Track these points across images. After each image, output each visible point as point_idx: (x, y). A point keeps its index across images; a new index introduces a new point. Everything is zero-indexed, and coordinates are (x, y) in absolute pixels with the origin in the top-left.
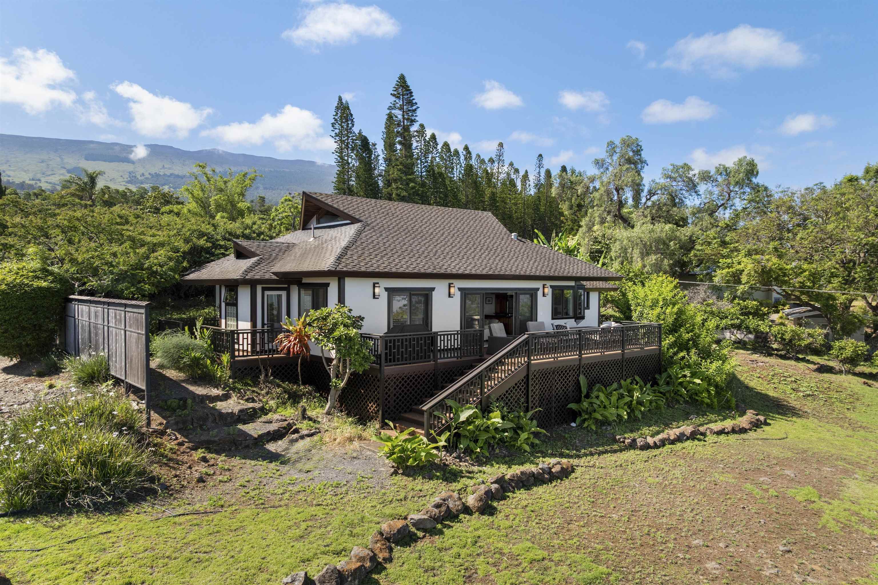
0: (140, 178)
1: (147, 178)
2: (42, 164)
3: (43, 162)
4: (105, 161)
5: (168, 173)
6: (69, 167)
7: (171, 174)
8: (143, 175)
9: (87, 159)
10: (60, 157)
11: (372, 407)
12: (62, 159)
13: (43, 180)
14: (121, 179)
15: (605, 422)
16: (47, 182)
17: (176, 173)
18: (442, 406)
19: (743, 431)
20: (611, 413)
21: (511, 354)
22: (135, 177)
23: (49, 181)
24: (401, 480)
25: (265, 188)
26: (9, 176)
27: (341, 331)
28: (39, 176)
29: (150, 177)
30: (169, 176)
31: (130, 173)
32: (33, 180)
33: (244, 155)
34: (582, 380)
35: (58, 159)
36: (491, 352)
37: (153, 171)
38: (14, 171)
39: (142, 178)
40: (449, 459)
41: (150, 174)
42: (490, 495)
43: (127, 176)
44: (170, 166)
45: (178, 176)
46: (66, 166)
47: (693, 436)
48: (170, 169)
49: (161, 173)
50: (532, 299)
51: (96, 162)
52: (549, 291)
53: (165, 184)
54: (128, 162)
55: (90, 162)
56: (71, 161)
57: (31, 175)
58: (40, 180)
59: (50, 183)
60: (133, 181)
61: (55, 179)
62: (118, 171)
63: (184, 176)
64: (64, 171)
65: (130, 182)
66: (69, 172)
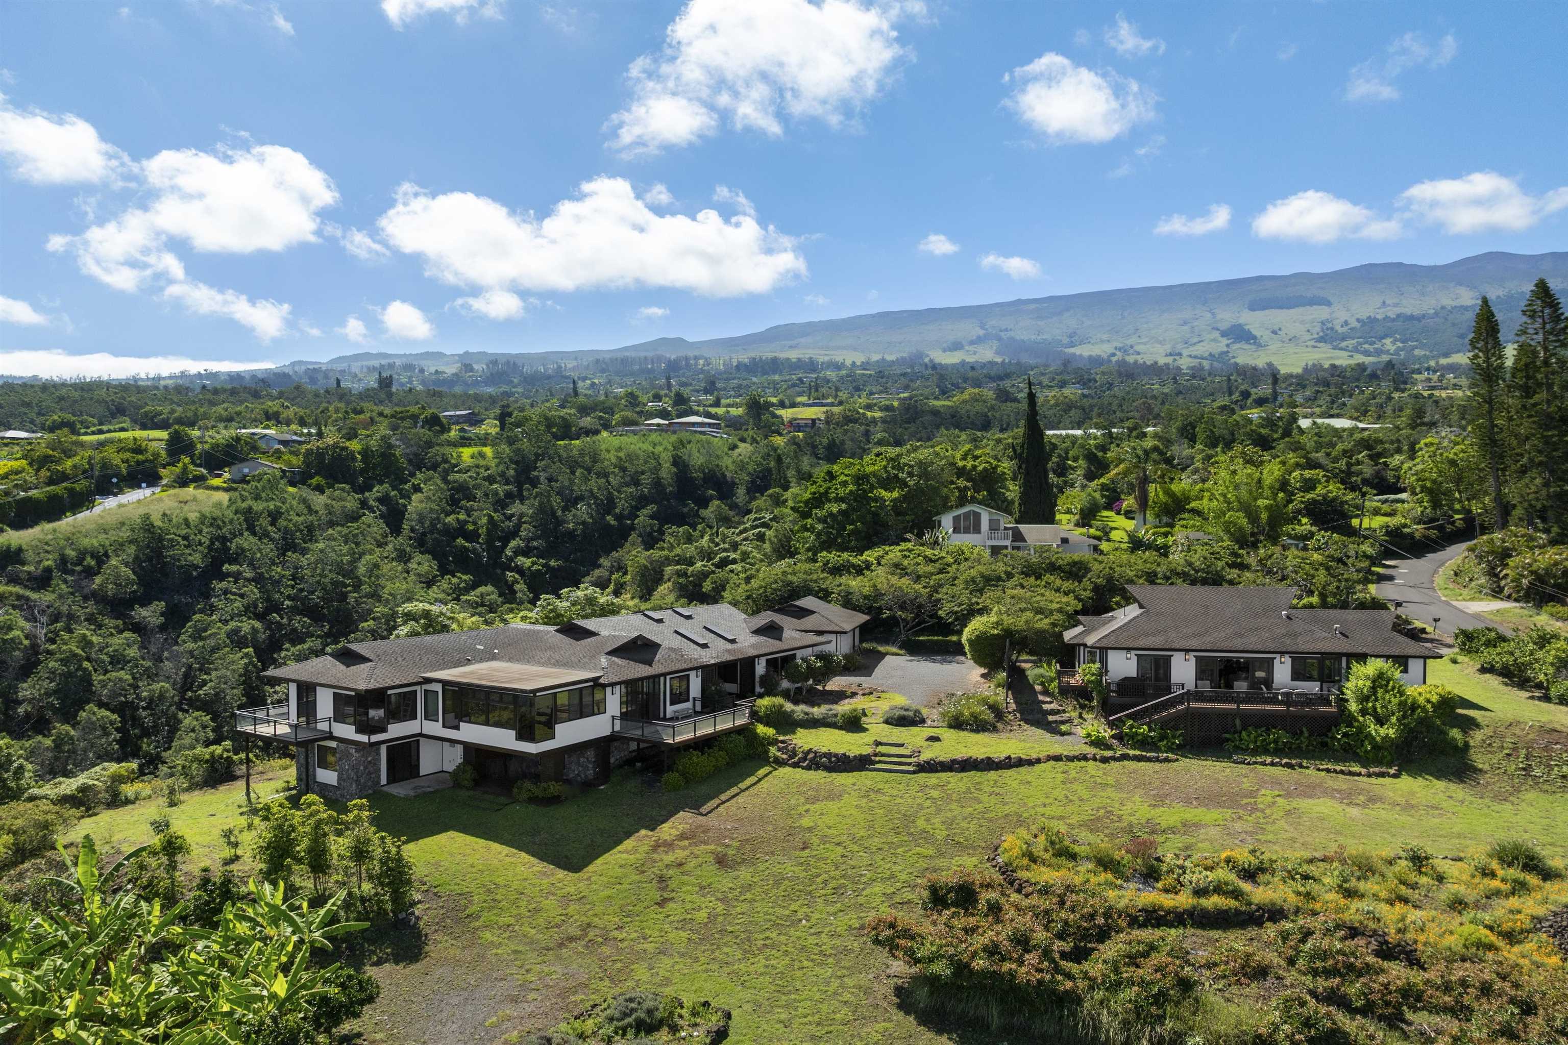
0: (1340, 330)
1: (1352, 329)
2: (1185, 328)
3: (1185, 323)
4: (1281, 308)
5: (1393, 313)
6: (1224, 326)
7: (1399, 316)
8: (1346, 323)
9: (1252, 308)
10: (1210, 311)
12: (1213, 314)
13: (1185, 353)
14: (1308, 336)
16: (1190, 356)
17: (1408, 311)
18: (1119, 718)
20: (1242, 743)
22: (1332, 329)
23: (1194, 353)
24: (1082, 743)
26: (1138, 353)
28: (1179, 347)
29: (1358, 325)
30: (1394, 320)
31: (1323, 324)
32: (1171, 355)
33: (1554, 254)
34: (1238, 722)
35: (1209, 315)
37: (1365, 313)
38: (1145, 344)
39: (1345, 329)
40: (1110, 741)
41: (1358, 320)
42: (1116, 757)
43: (1317, 329)
44: (1396, 301)
45: (1412, 318)
46: (1219, 325)
48: (1396, 305)
49: (1379, 317)
50: (1268, 665)
51: (1267, 312)
52: (1287, 660)
53: (1385, 336)
54: (1320, 304)
55: (1257, 312)
56: (1228, 316)
57: (1168, 348)
58: (1180, 354)
59: (1196, 357)
60: (1328, 336)
61: (1202, 349)
62: (1302, 322)
63: (1424, 316)
64: (1216, 334)
65: (1321, 340)
66: (1224, 334)
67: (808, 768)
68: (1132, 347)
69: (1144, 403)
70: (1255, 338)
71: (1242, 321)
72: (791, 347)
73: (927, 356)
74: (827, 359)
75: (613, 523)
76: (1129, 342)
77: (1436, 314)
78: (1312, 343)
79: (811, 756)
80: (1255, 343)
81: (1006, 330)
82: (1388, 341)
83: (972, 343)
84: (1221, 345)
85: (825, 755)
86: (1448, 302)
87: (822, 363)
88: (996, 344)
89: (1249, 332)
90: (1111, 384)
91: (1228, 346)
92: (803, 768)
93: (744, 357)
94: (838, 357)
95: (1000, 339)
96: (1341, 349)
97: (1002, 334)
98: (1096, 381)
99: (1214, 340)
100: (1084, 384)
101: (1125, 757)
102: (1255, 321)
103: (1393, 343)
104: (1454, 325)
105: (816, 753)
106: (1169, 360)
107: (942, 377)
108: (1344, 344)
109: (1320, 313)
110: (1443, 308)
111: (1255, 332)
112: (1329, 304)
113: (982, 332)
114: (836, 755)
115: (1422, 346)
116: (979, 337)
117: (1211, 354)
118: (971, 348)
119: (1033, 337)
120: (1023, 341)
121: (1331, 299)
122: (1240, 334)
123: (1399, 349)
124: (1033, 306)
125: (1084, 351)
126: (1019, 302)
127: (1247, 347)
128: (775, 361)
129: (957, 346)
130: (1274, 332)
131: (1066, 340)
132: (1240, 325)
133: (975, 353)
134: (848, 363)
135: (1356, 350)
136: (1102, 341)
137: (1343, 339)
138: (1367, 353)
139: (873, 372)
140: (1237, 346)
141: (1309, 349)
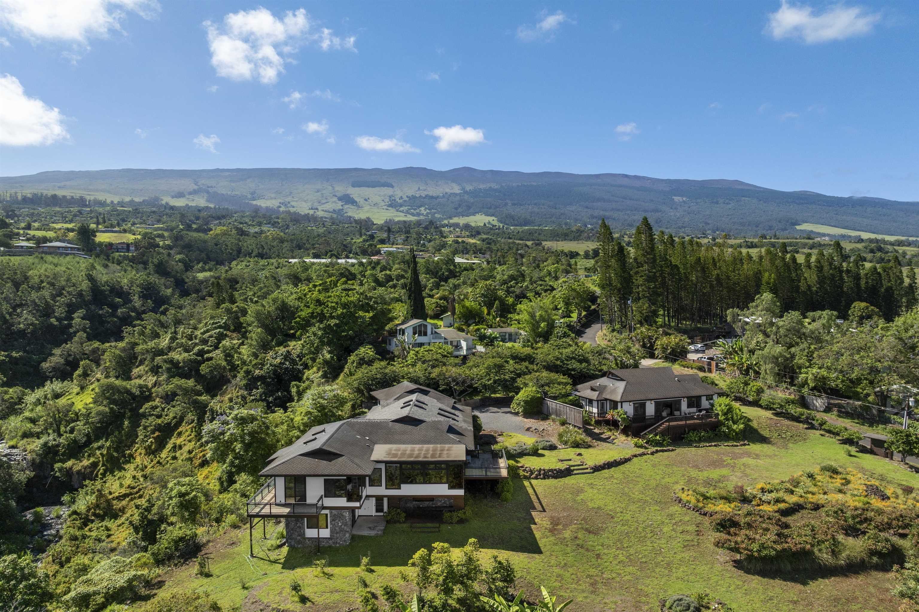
0: (399, 201)
1: (405, 201)
2: (318, 194)
3: (318, 191)
4: (368, 187)
5: (423, 194)
6: (339, 194)
7: (426, 196)
8: (401, 198)
9: (353, 186)
10: (331, 186)
11: (630, 433)
12: (333, 187)
13: (320, 208)
14: (383, 204)
15: (691, 441)
16: (323, 210)
17: (430, 194)
18: (645, 434)
19: (737, 446)
20: (693, 438)
21: (665, 422)
22: (395, 200)
23: (324, 209)
24: (636, 448)
25: (514, 204)
26: (293, 207)
27: (623, 416)
28: (316, 205)
29: (407, 199)
30: (424, 198)
31: (390, 197)
32: (312, 209)
33: (492, 171)
34: (686, 429)
35: (330, 188)
36: (662, 420)
37: (410, 193)
38: (297, 201)
39: (401, 201)
40: (647, 446)
41: (407, 197)
42: (653, 452)
43: (387, 200)
44: (425, 188)
45: (432, 197)
46: (337, 194)
47: (715, 446)
48: (425, 190)
49: (417, 195)
50: (679, 403)
51: (362, 188)
52: (686, 399)
53: (421, 206)
54: (388, 187)
55: (356, 188)
56: (341, 189)
57: (309, 204)
58: (317, 209)
59: (326, 211)
60: (393, 204)
61: (329, 206)
62: (379, 196)
63: (438, 197)
64: (335, 199)
65: (390, 206)
66: (340, 199)
67: (544, 478)
68: (289, 203)
69: (325, 240)
70: (356, 202)
71: (348, 192)
72: (59, 187)
73: (162, 200)
74: (92, 198)
75: (56, 323)
76: (288, 200)
77: (444, 196)
78: (385, 207)
79: (542, 472)
80: (356, 205)
81: (212, 187)
82: (422, 209)
83: (190, 193)
84: (339, 205)
85: (550, 470)
86: (448, 190)
87: (90, 201)
88: (206, 195)
89: (353, 199)
90: (288, 226)
91: (342, 206)
92: (542, 479)
93: (28, 192)
94: (101, 197)
95: (208, 192)
96: (400, 211)
97: (209, 189)
98: (279, 224)
99: (335, 202)
100: (273, 225)
101: (657, 451)
102: (356, 193)
103: (425, 210)
104: (452, 202)
105: (544, 470)
106: (311, 212)
107: (183, 216)
108: (401, 209)
109: (388, 191)
110: (446, 193)
111: (356, 199)
112: (392, 187)
113: (196, 187)
114: (555, 470)
115: (439, 213)
116: (194, 190)
117: (334, 210)
118: (191, 197)
119: (229, 193)
120: (223, 194)
121: (394, 184)
122: (348, 200)
123: (428, 213)
124: (227, 174)
125: (263, 203)
126: (218, 170)
127: (353, 207)
128: (54, 197)
129: (180, 195)
130: (366, 200)
131: (249, 196)
132: (348, 195)
133: (193, 200)
134: (108, 201)
135: (407, 212)
136: (272, 198)
137: (401, 206)
138: (413, 215)
139: (130, 209)
140: (346, 206)
141: (385, 211)
